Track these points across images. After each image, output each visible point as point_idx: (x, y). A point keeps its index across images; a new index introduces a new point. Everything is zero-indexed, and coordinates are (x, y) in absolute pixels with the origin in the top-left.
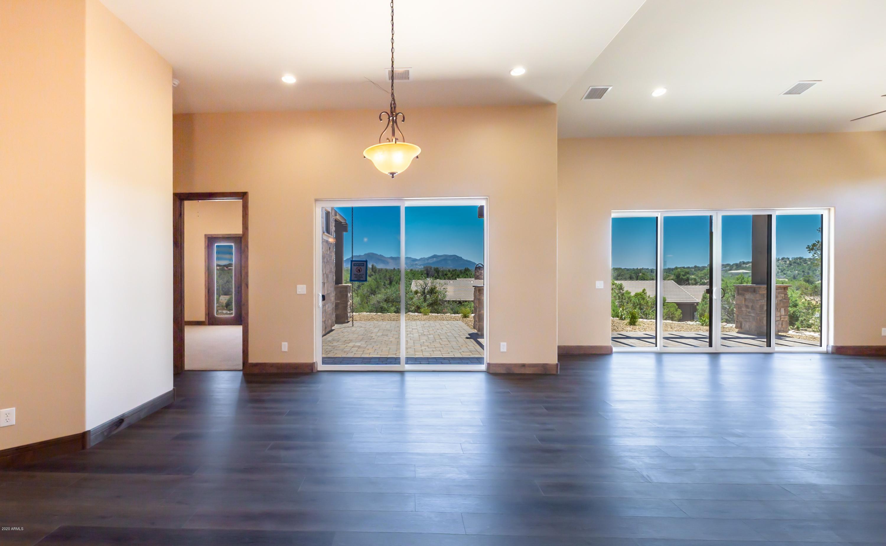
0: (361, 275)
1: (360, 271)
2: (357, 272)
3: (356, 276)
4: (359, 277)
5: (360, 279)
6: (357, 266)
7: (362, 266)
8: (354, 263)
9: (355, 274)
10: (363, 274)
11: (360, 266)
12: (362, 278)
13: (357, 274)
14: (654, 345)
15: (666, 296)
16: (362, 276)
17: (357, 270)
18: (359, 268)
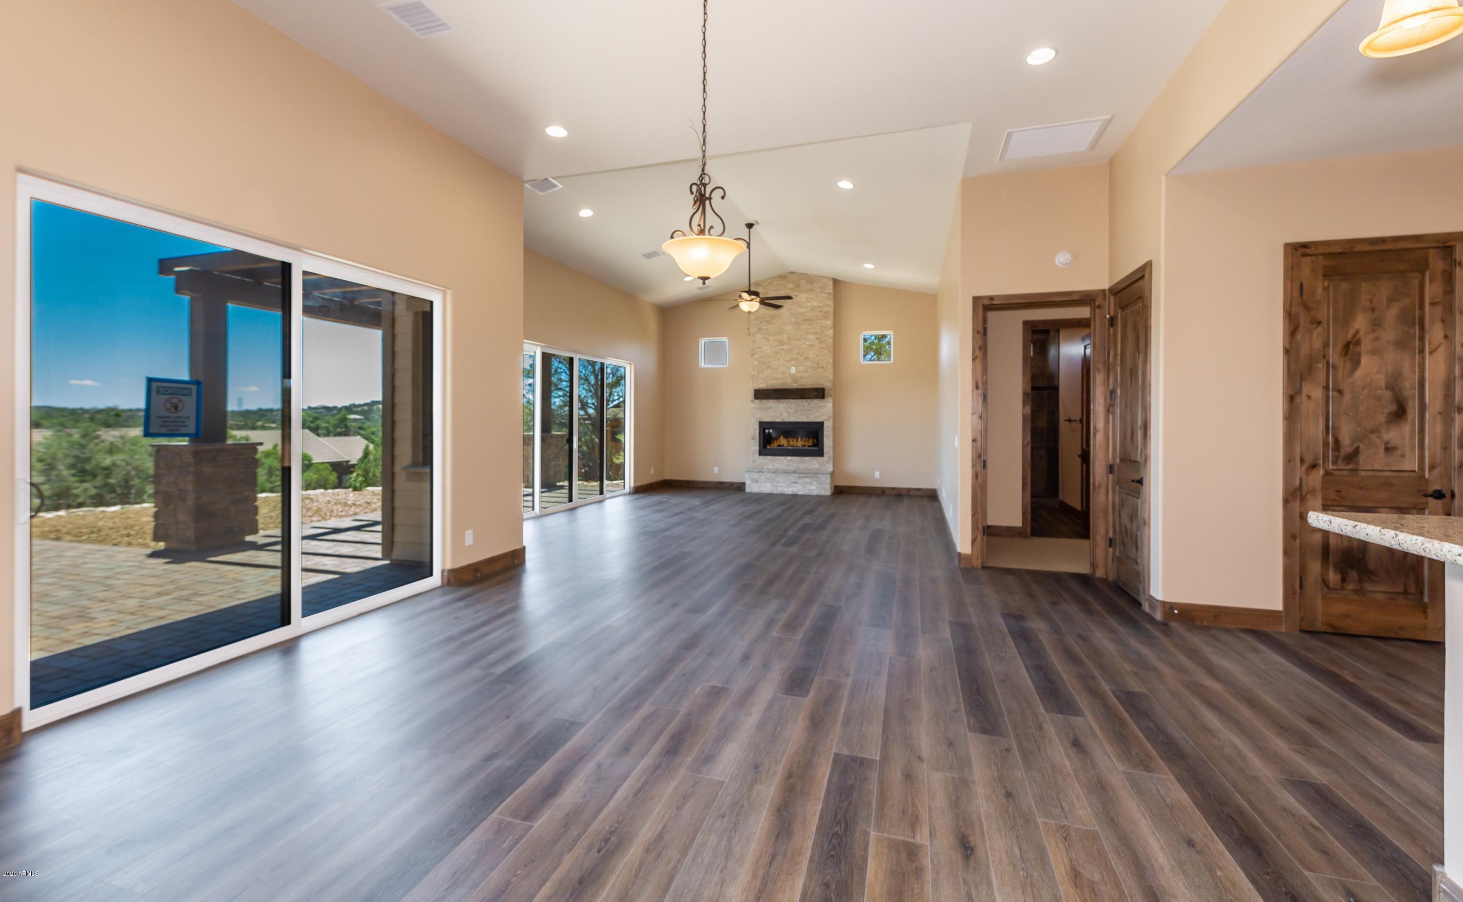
0: (182, 420)
1: (180, 408)
2: (168, 410)
3: (163, 422)
4: (175, 426)
5: (179, 430)
6: (170, 394)
7: (184, 395)
8: (158, 387)
9: (163, 417)
10: (188, 418)
11: (179, 395)
12: (185, 426)
13: (169, 417)
14: (531, 509)
15: (310, 453)
16: (183, 422)
17: (168, 406)
18: (175, 401)
